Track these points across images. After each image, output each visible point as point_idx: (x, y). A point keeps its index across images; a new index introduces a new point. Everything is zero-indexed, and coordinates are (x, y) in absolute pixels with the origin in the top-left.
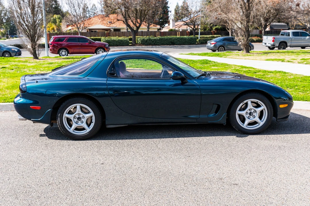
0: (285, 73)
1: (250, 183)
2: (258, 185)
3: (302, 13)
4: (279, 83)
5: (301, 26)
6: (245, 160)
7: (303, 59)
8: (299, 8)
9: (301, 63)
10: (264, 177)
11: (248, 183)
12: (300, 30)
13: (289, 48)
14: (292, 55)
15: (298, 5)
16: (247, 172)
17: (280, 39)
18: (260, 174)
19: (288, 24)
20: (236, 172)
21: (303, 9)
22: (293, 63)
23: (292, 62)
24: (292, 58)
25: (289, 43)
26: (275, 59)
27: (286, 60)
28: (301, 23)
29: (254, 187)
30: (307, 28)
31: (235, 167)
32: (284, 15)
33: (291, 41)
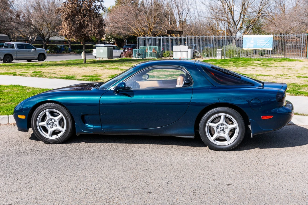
0: (22, 87)
1: (24, 199)
2: (33, 200)
3: (23, 25)
4: (20, 98)
5: (23, 38)
6: (10, 179)
7: (34, 72)
8: (20, 19)
9: (34, 76)
10: (36, 191)
11: (22, 200)
12: (23, 42)
13: (14, 61)
14: (21, 68)
15: (18, 16)
16: (17, 190)
17: (4, 52)
18: (30, 189)
19: (9, 35)
20: (5, 193)
21: (24, 21)
22: (26, 76)
23: (24, 75)
24: (23, 72)
25: (14, 55)
26: (5, 73)
27: (18, 74)
28: (23, 34)
29: (30, 203)
30: (30, 40)
31: (2, 188)
32: (5, 26)
33: (16, 53)
